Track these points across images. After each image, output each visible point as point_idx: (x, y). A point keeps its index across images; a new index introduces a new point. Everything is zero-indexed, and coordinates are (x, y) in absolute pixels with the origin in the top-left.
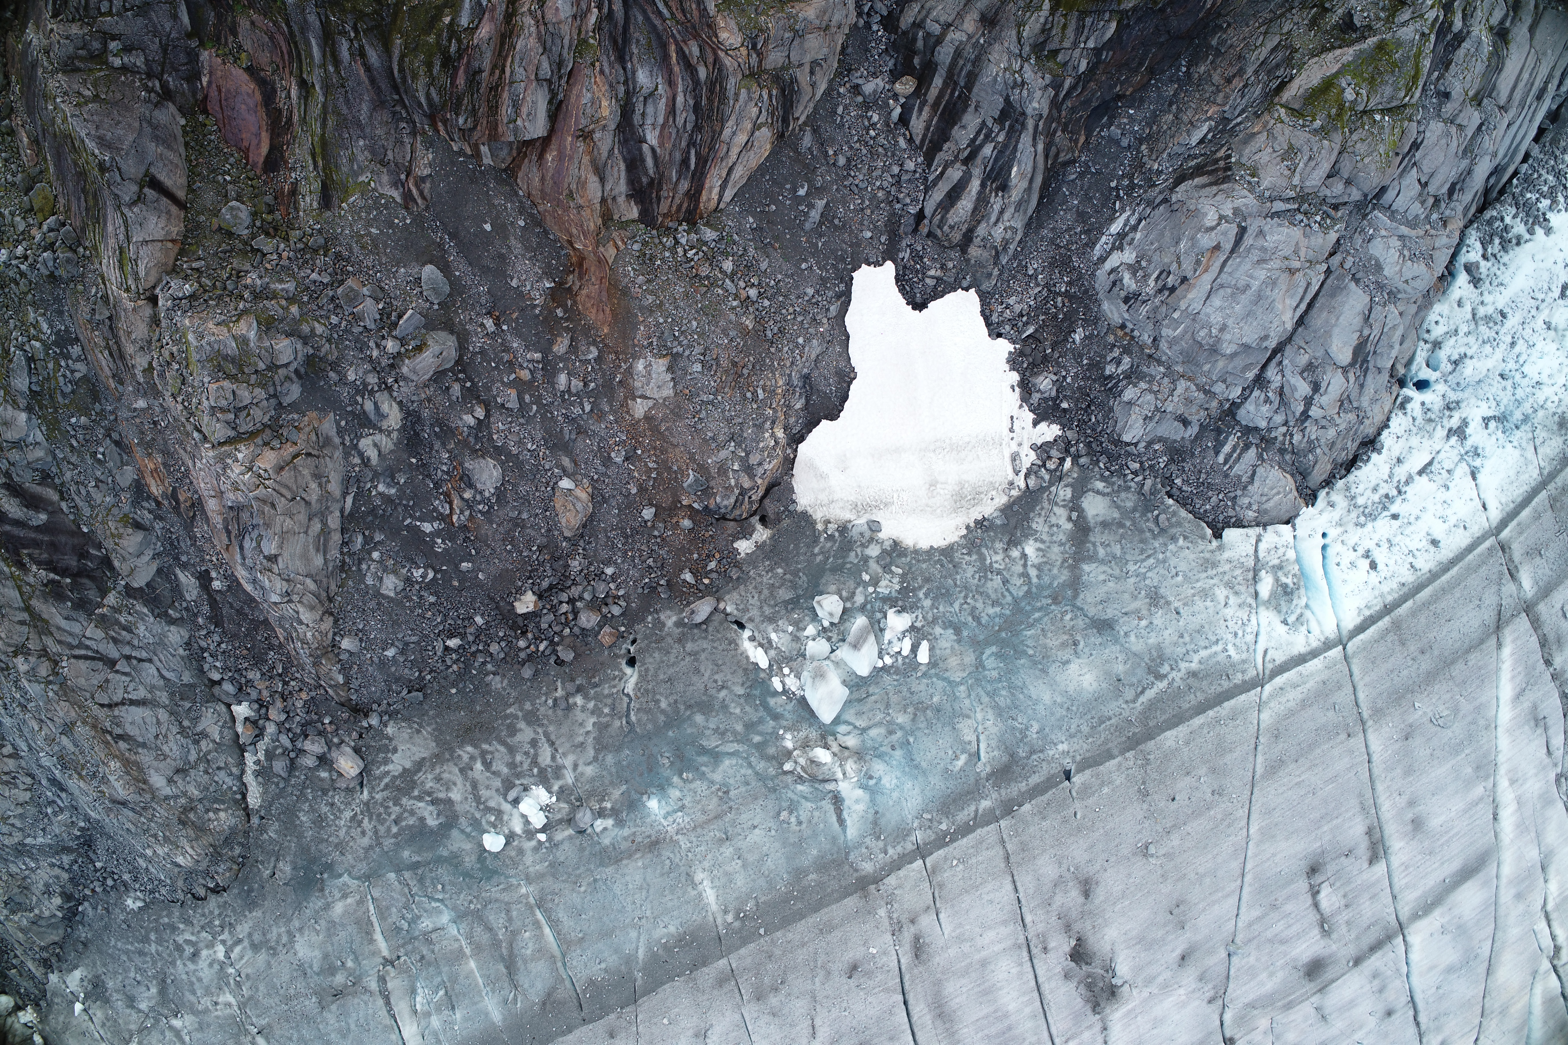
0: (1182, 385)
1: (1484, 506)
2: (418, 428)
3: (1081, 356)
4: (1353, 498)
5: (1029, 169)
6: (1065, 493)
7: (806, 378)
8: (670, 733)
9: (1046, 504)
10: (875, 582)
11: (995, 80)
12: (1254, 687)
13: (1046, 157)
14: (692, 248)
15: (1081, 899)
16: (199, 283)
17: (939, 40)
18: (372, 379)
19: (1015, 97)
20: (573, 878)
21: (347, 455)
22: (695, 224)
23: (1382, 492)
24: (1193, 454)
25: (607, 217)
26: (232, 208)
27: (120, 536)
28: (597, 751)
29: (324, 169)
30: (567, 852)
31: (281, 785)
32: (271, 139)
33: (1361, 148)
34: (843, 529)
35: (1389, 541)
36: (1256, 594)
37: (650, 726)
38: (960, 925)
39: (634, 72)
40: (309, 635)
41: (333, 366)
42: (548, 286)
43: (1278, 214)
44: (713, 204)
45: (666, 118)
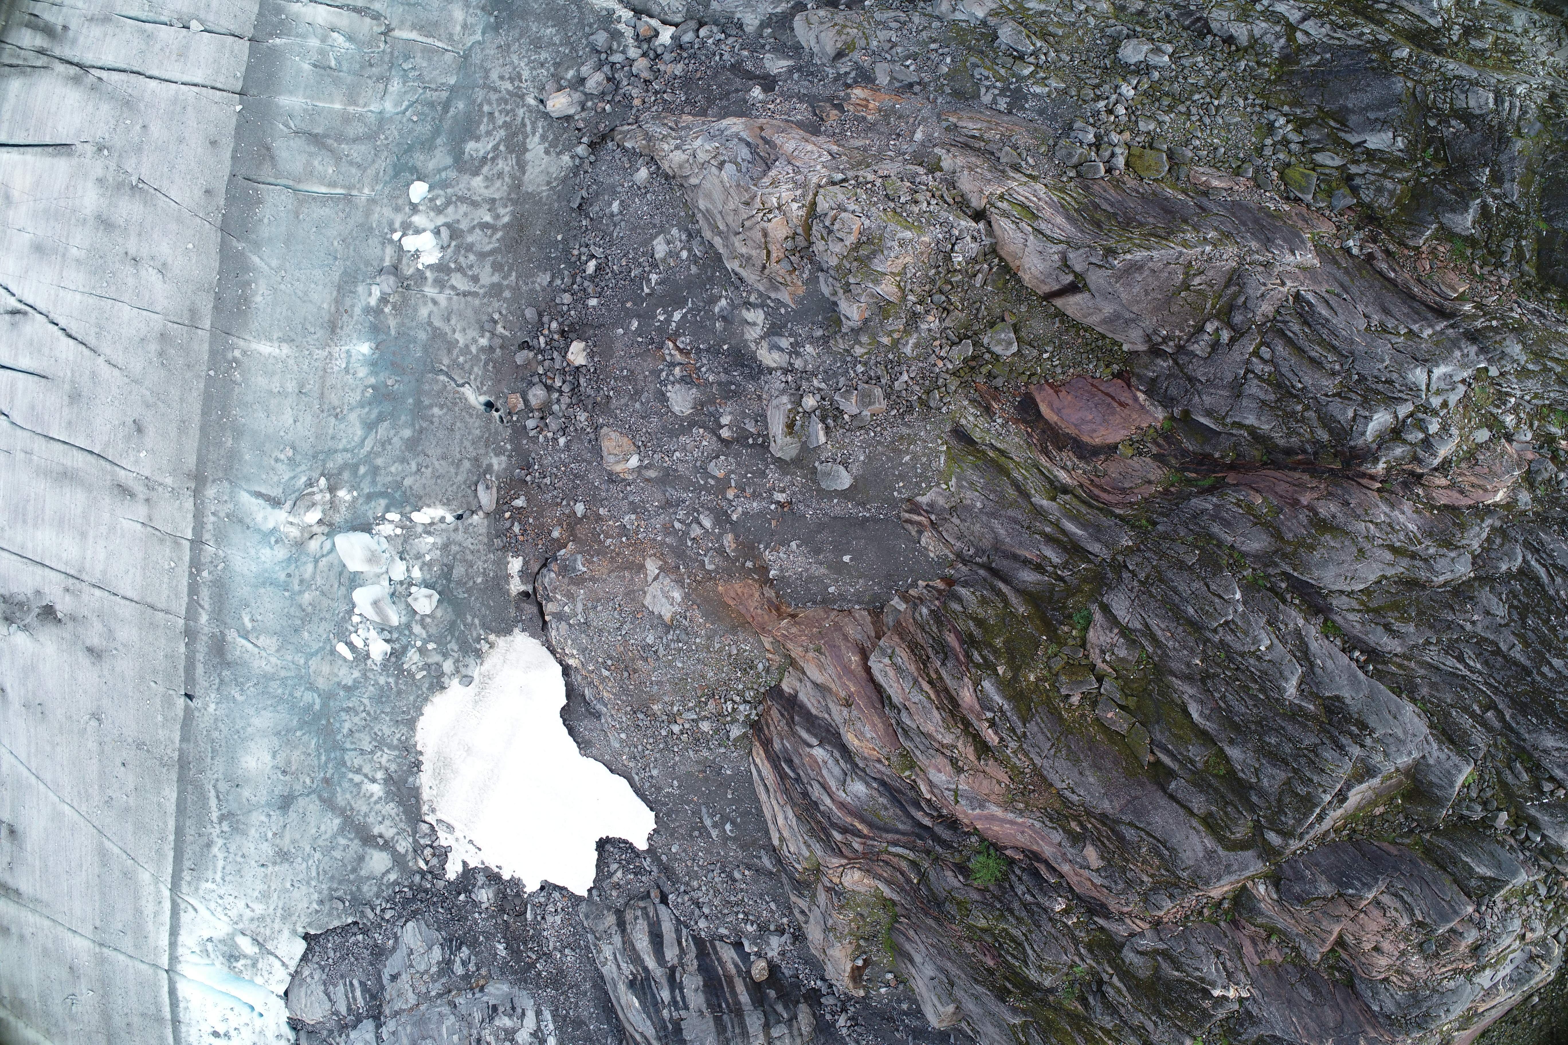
0: (412, 1000)
2: (747, 372)
3: (487, 939)
5: (630, 1014)
7: (598, 715)
8: (411, 401)
9: (402, 825)
10: (422, 651)
12: (174, 884)
14: (734, 710)
15: (88, 644)
16: (960, 271)
17: (767, 1027)
18: (798, 363)
21: (760, 294)
22: (752, 726)
24: (371, 965)
25: (793, 663)
26: (1010, 344)
27: (839, 33)
28: (435, 329)
29: (984, 453)
30: (373, 249)
31: (587, 29)
32: (1046, 422)
34: (479, 655)
37: (427, 387)
38: (123, 536)
39: (867, 784)
40: (666, 147)
41: (825, 340)
42: (772, 573)
44: (754, 753)
45: (823, 778)
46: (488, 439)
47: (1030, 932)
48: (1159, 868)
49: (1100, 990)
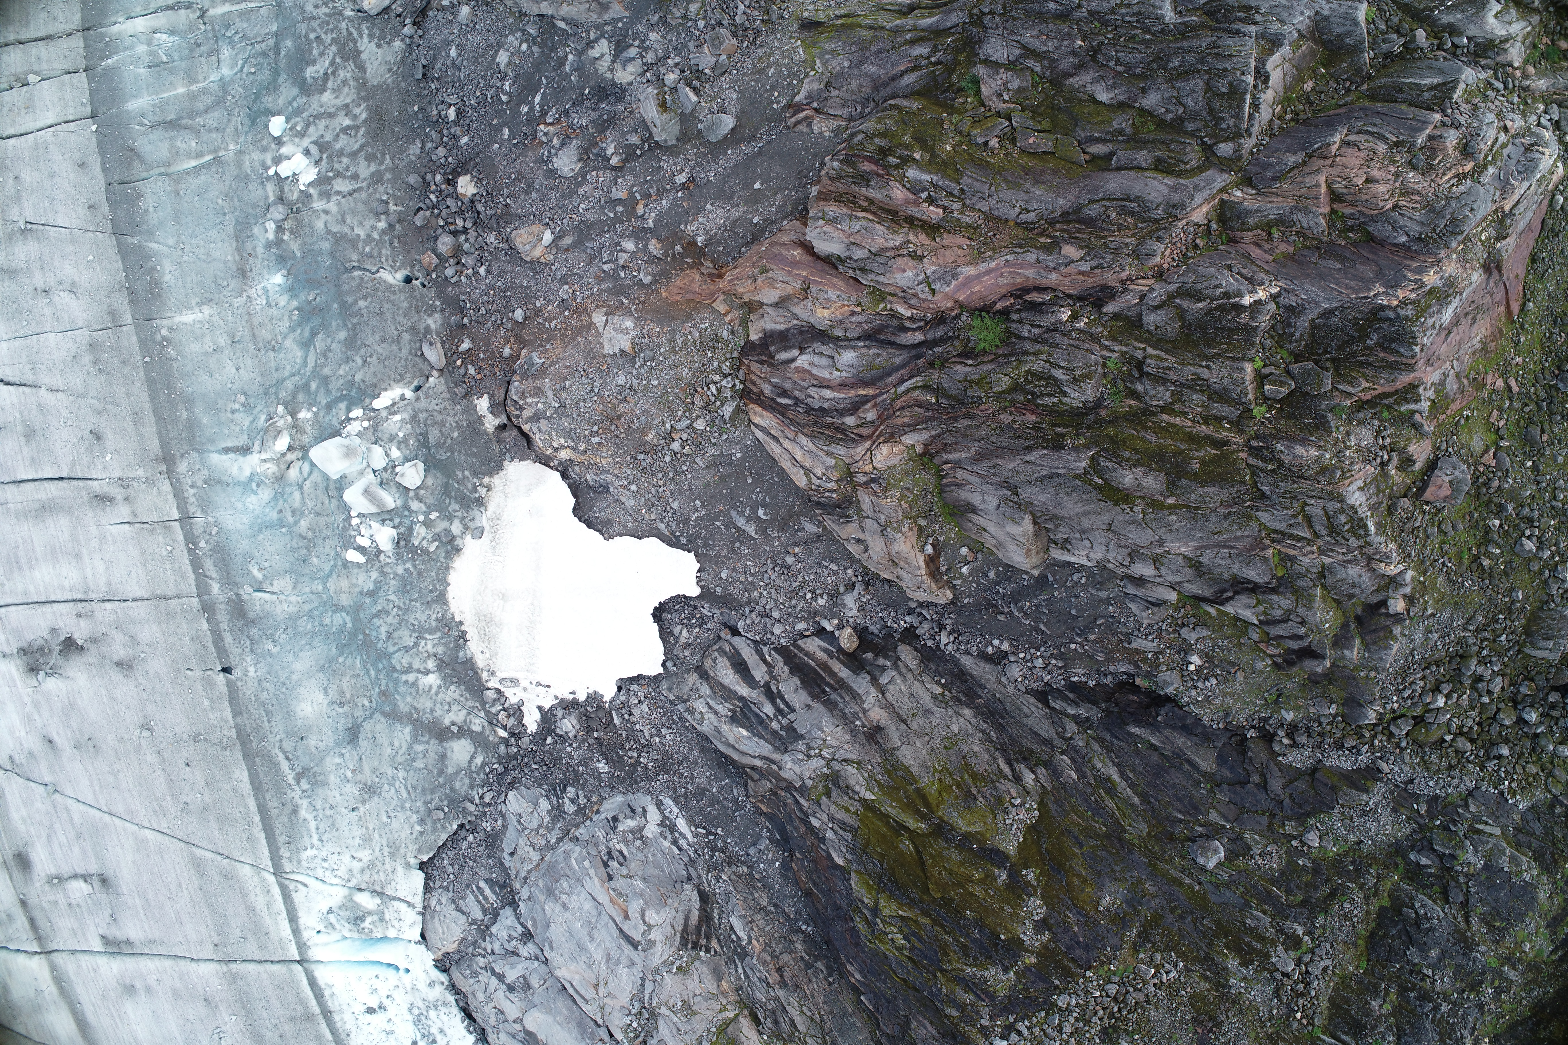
0: (535, 856)
2: (612, 99)
3: (586, 765)
4: (436, 1008)
5: (742, 748)
6: (478, 724)
7: (605, 488)
8: (336, 305)
9: (470, 703)
10: (427, 524)
11: (820, 729)
12: (275, 866)
13: (753, 768)
14: (719, 390)
15: (116, 659)
17: (874, 681)
18: (650, 57)
19: (801, 746)
20: (231, 194)
21: (597, 25)
22: (741, 398)
23: (439, 1038)
24: (489, 857)
25: (752, 307)
28: (335, 235)
29: (833, 25)
30: (255, 192)
34: (480, 503)
35: (392, 1032)
36: (361, 890)
37: (346, 287)
38: (115, 542)
39: (854, 348)
41: (663, 20)
42: (700, 240)
43: (642, 985)
44: (752, 417)
45: (815, 378)
46: (417, 307)
47: (1050, 355)
48: (1136, 226)
49: (1142, 374)
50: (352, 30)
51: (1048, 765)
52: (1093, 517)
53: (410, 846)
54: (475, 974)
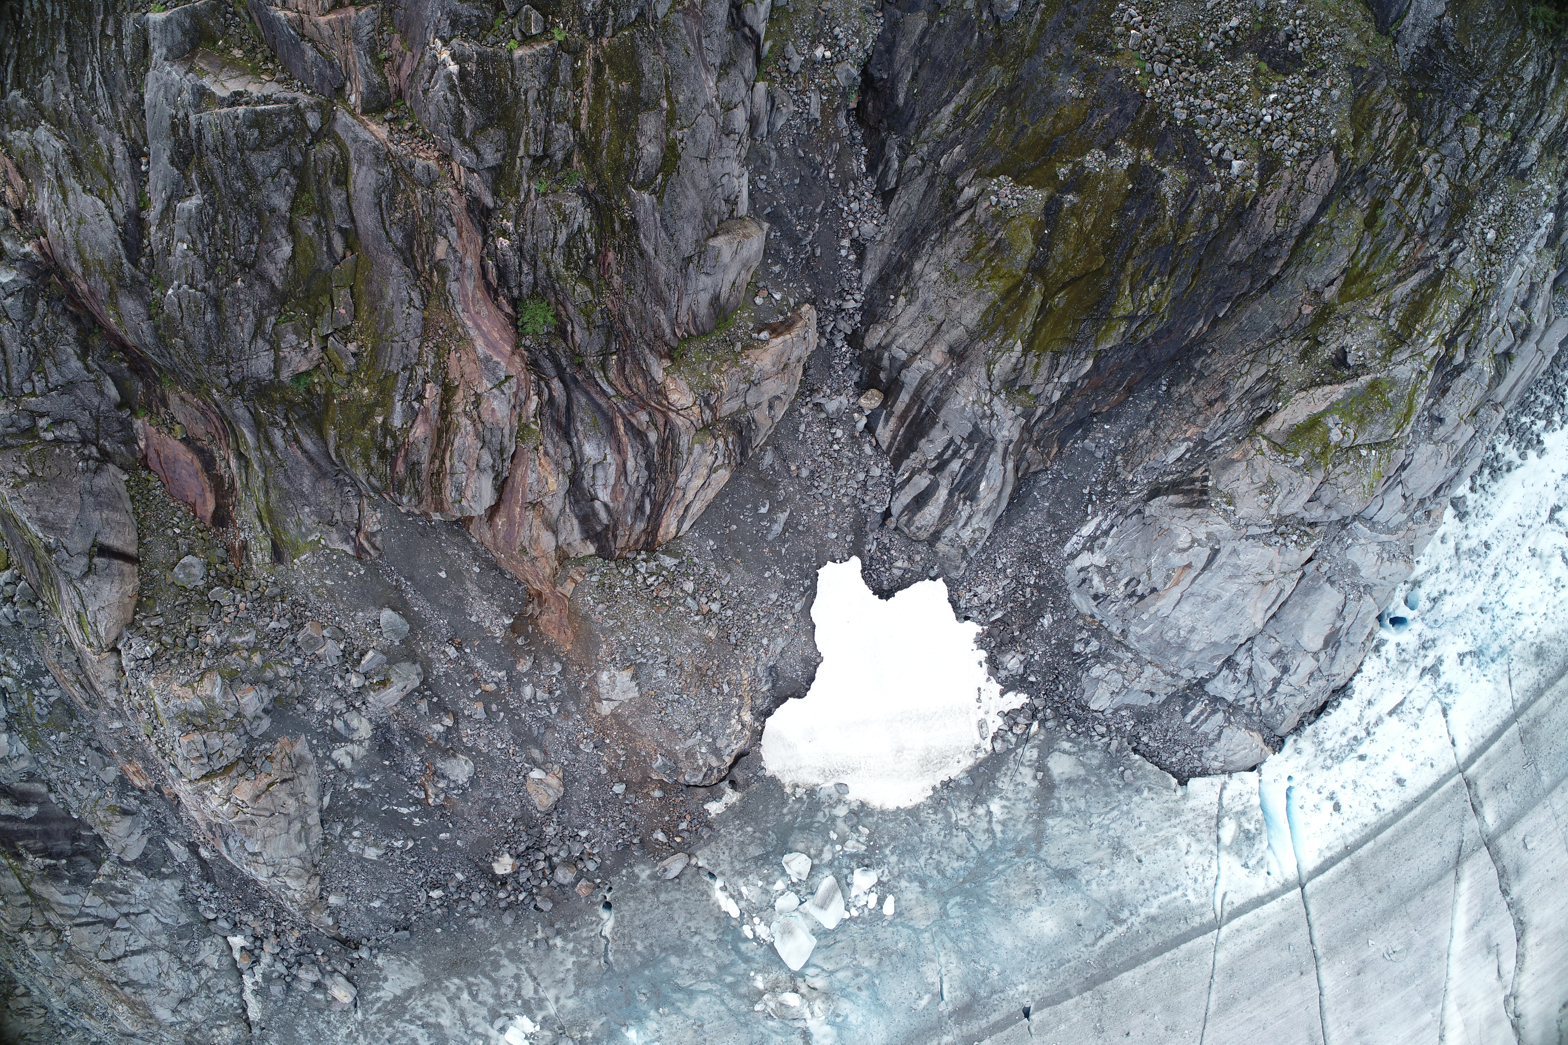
0: (1149, 670)
1: (1453, 743)
2: (389, 736)
3: (1049, 637)
4: (1321, 743)
5: (998, 483)
6: (1031, 753)
7: (772, 670)
8: (647, 972)
9: (1012, 765)
10: (843, 840)
11: (963, 409)
12: (1211, 929)
13: (1017, 469)
14: (651, 574)
16: (160, 641)
17: (905, 365)
18: (340, 706)
19: (984, 425)
21: (321, 767)
22: (654, 551)
23: (1350, 735)
24: (1160, 717)
25: (563, 557)
26: (184, 566)
27: (109, 824)
28: (578, 987)
29: (273, 531)
31: (279, 1004)
32: (216, 499)
33: (1344, 480)
34: (811, 792)
35: (1354, 782)
36: (1218, 839)
37: (627, 966)
39: (580, 447)
40: (297, 896)
41: (301, 700)
42: (508, 621)
43: (1254, 537)
44: (671, 536)
45: (618, 479)
46: (632, 892)
47: (545, 249)
48: (404, 191)
49: (546, 155)
50: (375, 1008)
51: (952, 177)
52: (697, 177)
53: (1165, 798)
54: (1279, 709)
